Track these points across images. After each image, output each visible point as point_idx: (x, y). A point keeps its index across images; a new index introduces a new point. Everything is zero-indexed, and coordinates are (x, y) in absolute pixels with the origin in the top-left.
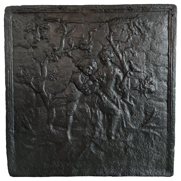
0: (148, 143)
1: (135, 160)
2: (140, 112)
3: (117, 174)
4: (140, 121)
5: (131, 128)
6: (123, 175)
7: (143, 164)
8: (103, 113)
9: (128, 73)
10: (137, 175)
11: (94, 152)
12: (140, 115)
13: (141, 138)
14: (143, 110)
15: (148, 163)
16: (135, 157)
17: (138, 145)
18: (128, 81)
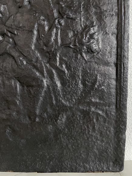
0: (88, 127)
1: (69, 150)
2: (76, 82)
3: (45, 170)
4: (76, 94)
5: (63, 105)
6: (53, 170)
7: (81, 155)
8: (22, 84)
9: (57, 21)
10: (72, 171)
11: (10, 139)
12: (76, 87)
13: (78, 119)
14: (80, 78)
15: (88, 154)
16: (70, 146)
17: (73, 129)
18: (57, 34)
